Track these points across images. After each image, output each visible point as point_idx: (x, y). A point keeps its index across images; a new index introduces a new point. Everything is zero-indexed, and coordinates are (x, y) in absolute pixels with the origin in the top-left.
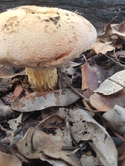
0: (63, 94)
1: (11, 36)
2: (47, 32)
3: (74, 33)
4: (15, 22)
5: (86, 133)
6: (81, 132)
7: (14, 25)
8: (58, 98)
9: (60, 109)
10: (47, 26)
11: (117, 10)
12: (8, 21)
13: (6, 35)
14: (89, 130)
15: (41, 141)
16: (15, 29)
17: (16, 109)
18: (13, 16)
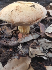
0: (34, 35)
1: (20, 13)
2: (33, 11)
3: (41, 11)
4: (20, 8)
5: (48, 46)
6: (46, 46)
7: (20, 9)
8: (33, 36)
9: (34, 40)
10: (32, 9)
11: (44, 2)
12: (16, 8)
13: (18, 13)
14: (49, 45)
15: (33, 51)
16: (21, 10)
17: (19, 42)
18: (17, 6)
